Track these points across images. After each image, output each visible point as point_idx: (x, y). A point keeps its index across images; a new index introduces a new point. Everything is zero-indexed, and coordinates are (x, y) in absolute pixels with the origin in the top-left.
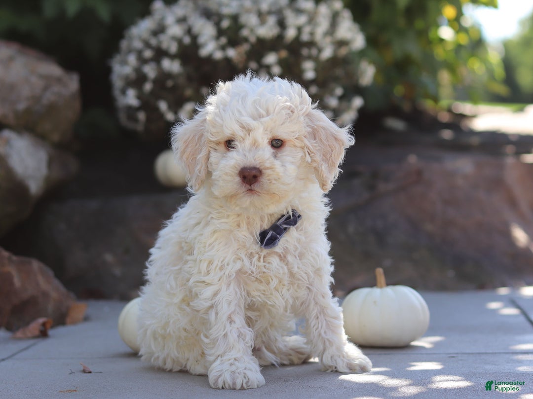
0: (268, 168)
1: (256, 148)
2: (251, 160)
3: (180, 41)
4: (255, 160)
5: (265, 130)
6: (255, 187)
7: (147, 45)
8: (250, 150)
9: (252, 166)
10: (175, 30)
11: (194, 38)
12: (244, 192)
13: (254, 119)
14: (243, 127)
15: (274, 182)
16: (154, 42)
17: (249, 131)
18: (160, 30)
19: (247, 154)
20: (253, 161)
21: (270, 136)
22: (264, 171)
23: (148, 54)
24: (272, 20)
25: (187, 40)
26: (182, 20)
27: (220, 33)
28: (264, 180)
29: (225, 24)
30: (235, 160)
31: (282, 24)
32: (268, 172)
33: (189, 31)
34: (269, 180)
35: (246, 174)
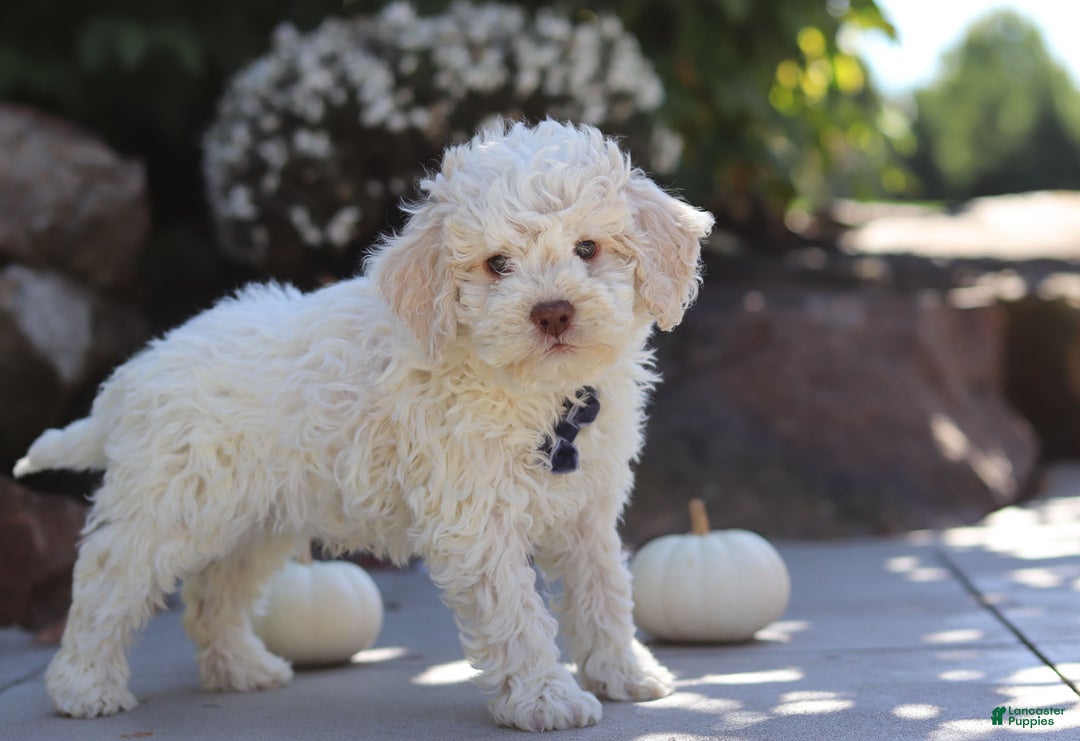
0: (584, 298)
1: (553, 264)
2: (550, 288)
3: (326, 99)
4: (557, 287)
5: (566, 227)
6: (566, 338)
7: (267, 106)
8: (543, 271)
9: (554, 299)
10: (318, 79)
11: (353, 92)
12: (546, 351)
13: (541, 212)
14: (522, 230)
15: (601, 323)
16: (279, 100)
17: (536, 235)
18: (290, 79)
19: (541, 279)
20: (555, 290)
21: (576, 237)
22: (578, 305)
23: (270, 123)
24: (492, 58)
25: (340, 97)
26: (329, 61)
27: (400, 81)
28: (579, 321)
29: (409, 65)
30: (518, 292)
31: (511, 64)
32: (587, 305)
33: (343, 81)
34: (591, 320)
35: (547, 316)
